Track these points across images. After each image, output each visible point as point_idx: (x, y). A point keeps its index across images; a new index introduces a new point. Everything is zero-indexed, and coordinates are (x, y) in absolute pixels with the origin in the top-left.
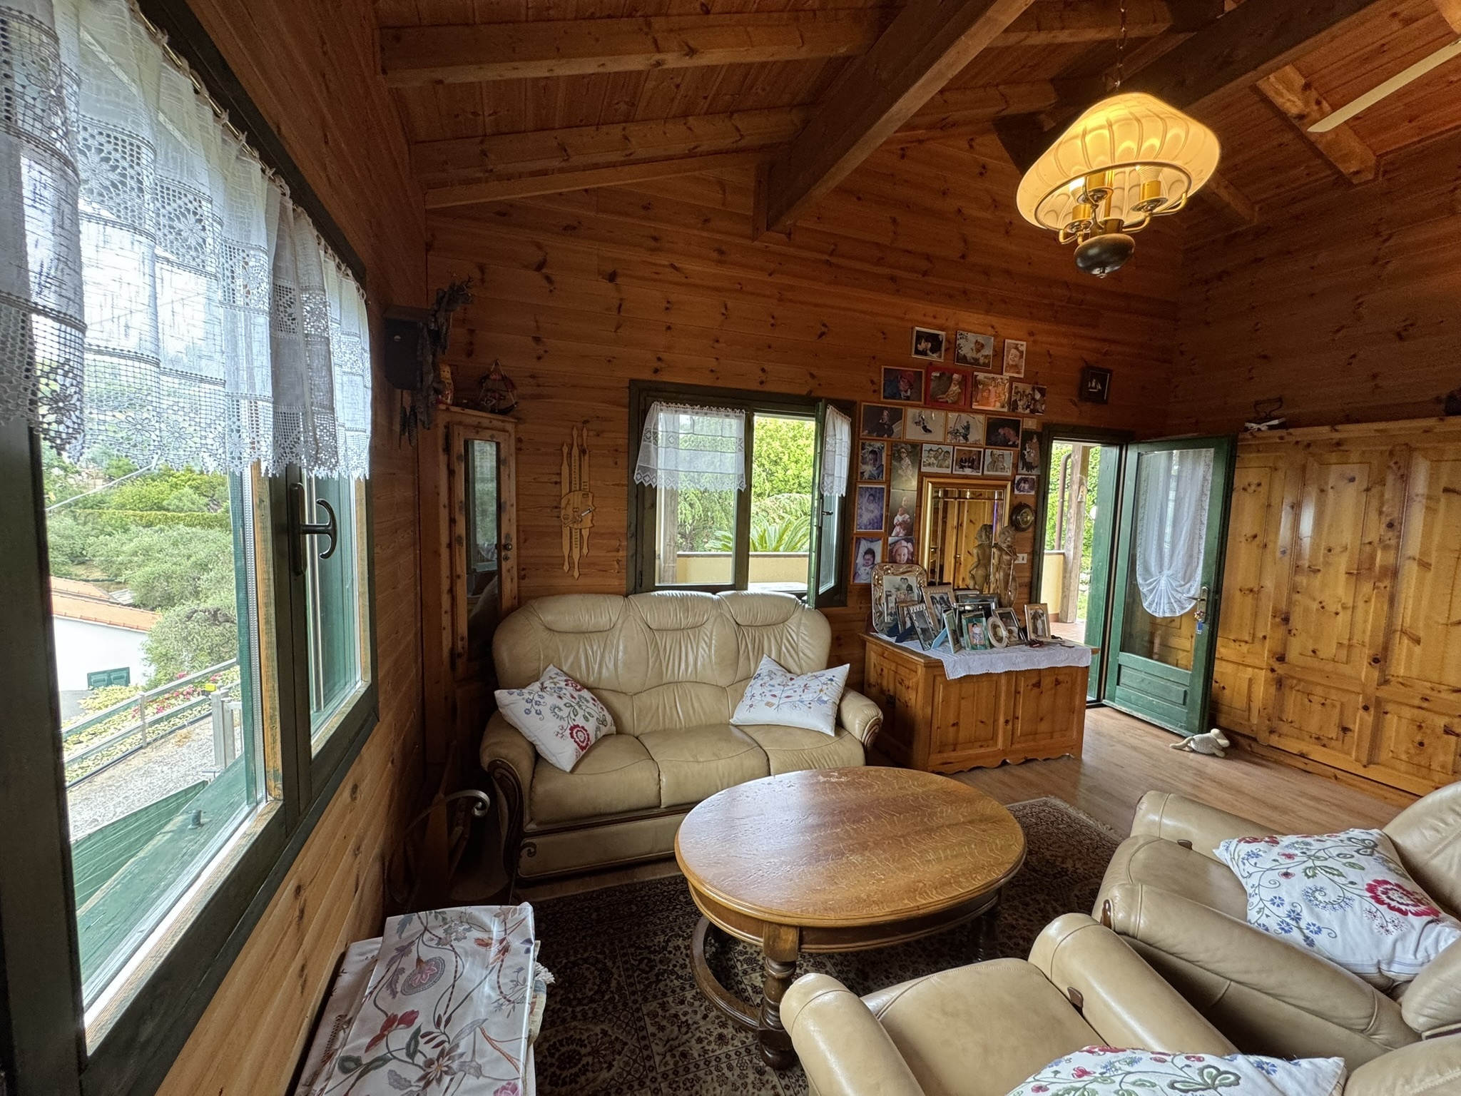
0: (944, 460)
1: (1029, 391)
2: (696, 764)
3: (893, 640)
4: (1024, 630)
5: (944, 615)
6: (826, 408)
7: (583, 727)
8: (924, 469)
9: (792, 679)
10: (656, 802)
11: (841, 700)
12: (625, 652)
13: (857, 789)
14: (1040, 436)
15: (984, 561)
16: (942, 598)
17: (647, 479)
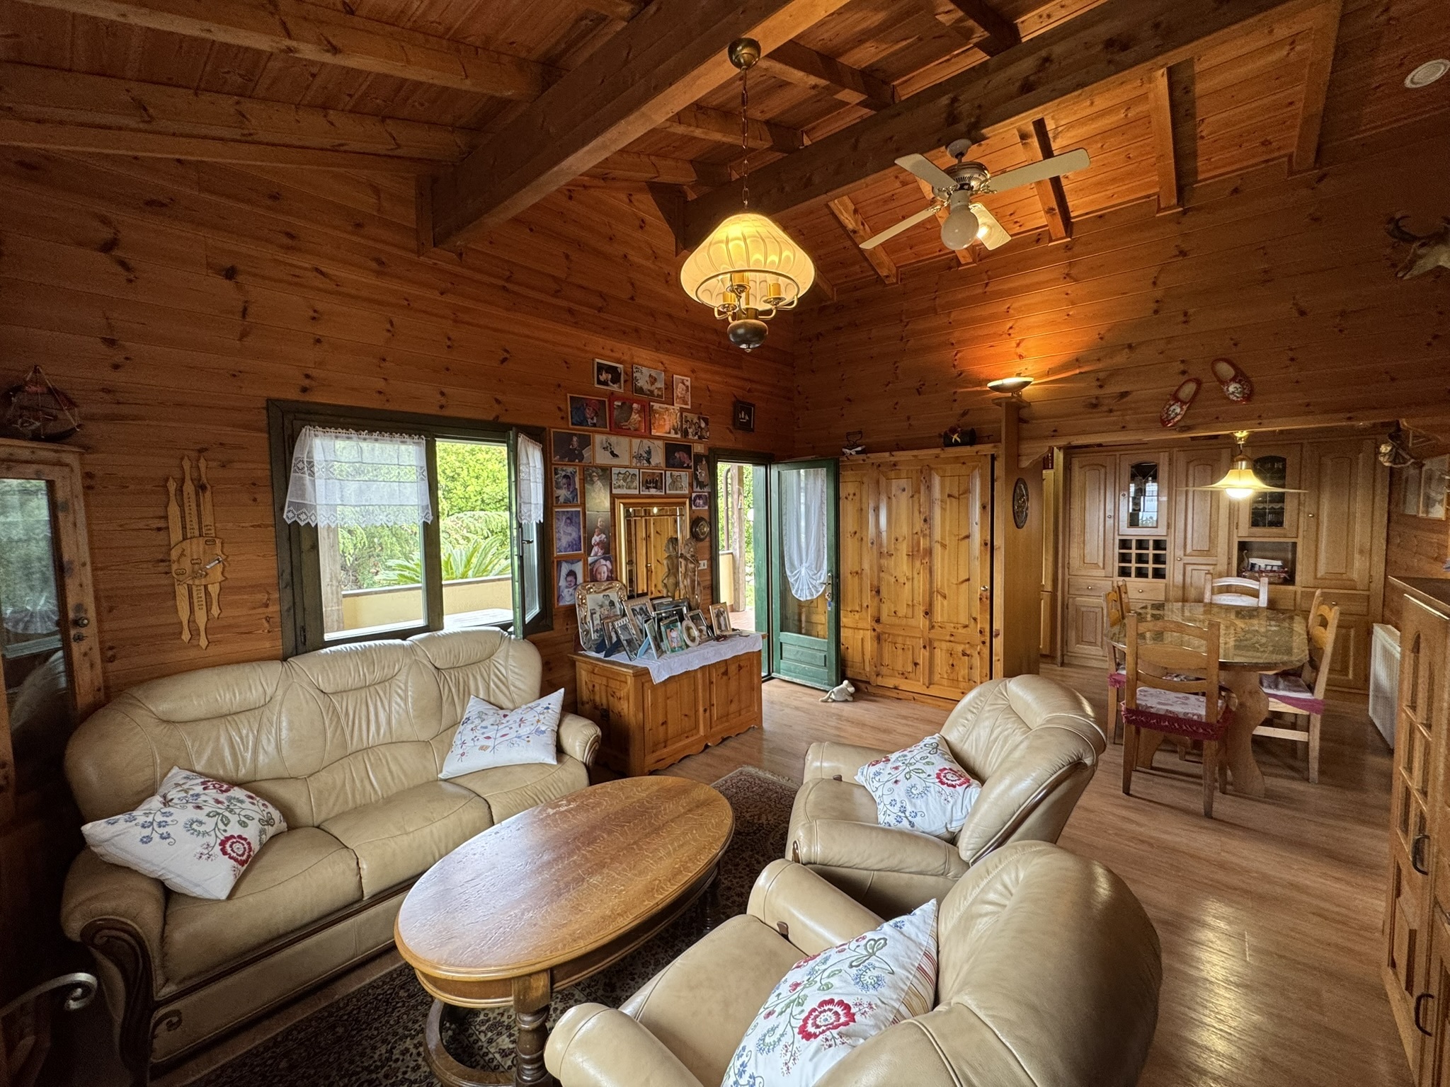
0: (632, 482)
1: (696, 420)
2: (405, 837)
3: (601, 655)
4: (710, 627)
5: (646, 626)
6: (516, 437)
7: (240, 837)
8: (614, 491)
9: (505, 716)
10: (357, 895)
11: (559, 726)
12: (291, 729)
13: (588, 811)
14: (707, 458)
15: (673, 570)
16: (641, 609)
17: (303, 517)
